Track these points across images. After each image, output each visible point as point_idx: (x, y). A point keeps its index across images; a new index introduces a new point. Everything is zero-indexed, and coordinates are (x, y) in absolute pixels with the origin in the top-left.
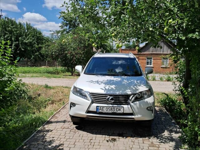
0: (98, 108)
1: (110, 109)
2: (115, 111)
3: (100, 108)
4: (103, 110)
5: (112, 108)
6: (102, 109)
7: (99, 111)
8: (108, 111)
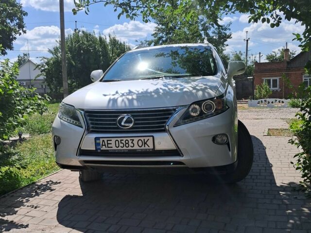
0: (98, 141)
1: (124, 142)
2: (136, 147)
3: (103, 141)
4: (109, 146)
5: (129, 139)
6: (108, 144)
7: (102, 149)
8: (120, 148)
